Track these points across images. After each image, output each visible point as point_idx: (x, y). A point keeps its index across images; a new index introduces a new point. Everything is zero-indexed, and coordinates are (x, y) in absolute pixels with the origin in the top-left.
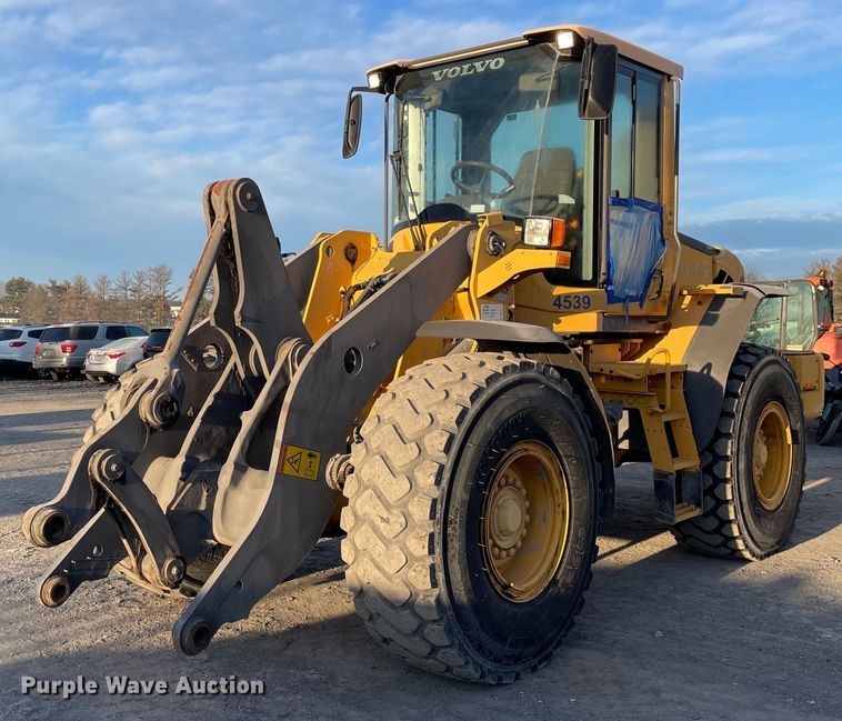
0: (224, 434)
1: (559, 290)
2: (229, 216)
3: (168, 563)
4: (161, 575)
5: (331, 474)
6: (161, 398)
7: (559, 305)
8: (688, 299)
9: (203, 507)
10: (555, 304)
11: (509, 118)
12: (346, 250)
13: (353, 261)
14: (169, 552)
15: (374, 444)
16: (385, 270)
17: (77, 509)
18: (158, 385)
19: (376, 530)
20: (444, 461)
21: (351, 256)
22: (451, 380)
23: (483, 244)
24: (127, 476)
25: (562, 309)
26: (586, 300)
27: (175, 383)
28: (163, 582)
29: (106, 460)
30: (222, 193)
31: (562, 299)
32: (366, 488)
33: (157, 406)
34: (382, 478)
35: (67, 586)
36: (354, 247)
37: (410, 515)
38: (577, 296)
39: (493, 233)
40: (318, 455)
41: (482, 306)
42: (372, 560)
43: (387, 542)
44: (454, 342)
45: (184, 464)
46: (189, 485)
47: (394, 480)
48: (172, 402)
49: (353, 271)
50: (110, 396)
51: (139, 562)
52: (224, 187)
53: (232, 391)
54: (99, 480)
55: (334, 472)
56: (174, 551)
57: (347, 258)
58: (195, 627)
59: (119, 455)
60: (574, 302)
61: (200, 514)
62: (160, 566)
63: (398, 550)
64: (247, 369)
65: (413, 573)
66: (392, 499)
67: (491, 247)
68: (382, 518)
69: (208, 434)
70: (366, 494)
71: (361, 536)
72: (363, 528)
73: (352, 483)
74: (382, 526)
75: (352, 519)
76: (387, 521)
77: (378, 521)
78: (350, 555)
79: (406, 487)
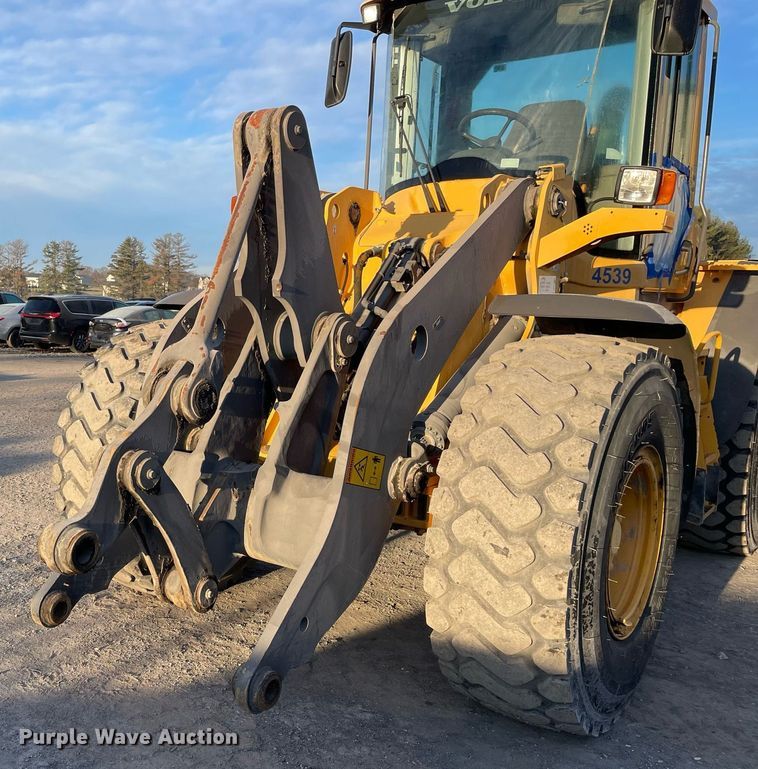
0: (242, 425)
1: (601, 262)
2: (271, 155)
3: (201, 585)
4: (194, 599)
5: (395, 481)
6: (200, 386)
7: (599, 279)
8: (701, 276)
9: (232, 515)
10: (594, 278)
11: (497, 69)
12: (350, 210)
13: (355, 223)
14: (202, 571)
15: (477, 451)
16: (399, 234)
17: (105, 525)
18: (196, 370)
19: (485, 561)
20: (585, 478)
21: (355, 218)
22: (575, 371)
23: (548, 202)
24: (161, 485)
25: (601, 283)
26: (627, 273)
27: (214, 368)
28: (196, 607)
29: (141, 465)
30: (263, 126)
31: (602, 273)
32: (466, 507)
33: (195, 396)
34: (494, 498)
35: (69, 602)
36: (358, 207)
37: (539, 547)
38: (617, 269)
39: (557, 191)
40: (382, 458)
41: (541, 277)
42: (476, 596)
43: (502, 578)
44: (496, 321)
45: (204, 463)
46: (218, 490)
47: (515, 501)
48: (210, 393)
49: (356, 235)
50: (88, 375)
51: (162, 581)
52: (265, 118)
53: (250, 375)
54: (131, 489)
55: (401, 480)
56: (206, 570)
57: (351, 220)
58: (266, 681)
59: (153, 459)
60: (614, 275)
61: (228, 524)
62: (193, 589)
63: (520, 590)
64: (271, 349)
65: (541, 619)
66: (512, 524)
67: (555, 205)
68: (496, 548)
69: (227, 426)
70: (471, 514)
71: (461, 566)
72: (464, 557)
73: (444, 499)
74: (496, 558)
75: (446, 546)
76: (505, 552)
77: (490, 551)
78: (439, 587)
79: (534, 510)
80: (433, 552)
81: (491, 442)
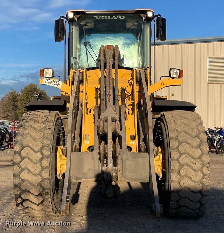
19: (191, 167)
30: (112, 50)
32: (182, 154)
37: (202, 161)
52: (112, 48)
63: (200, 173)
65: (205, 180)
66: (196, 156)
68: (193, 163)
70: (184, 156)
71: (183, 170)
72: (184, 167)
73: (175, 153)
74: (193, 165)
75: (178, 165)
76: (195, 164)
77: (191, 164)
78: (177, 178)
79: (200, 152)
80: (175, 168)
81: (183, 136)
